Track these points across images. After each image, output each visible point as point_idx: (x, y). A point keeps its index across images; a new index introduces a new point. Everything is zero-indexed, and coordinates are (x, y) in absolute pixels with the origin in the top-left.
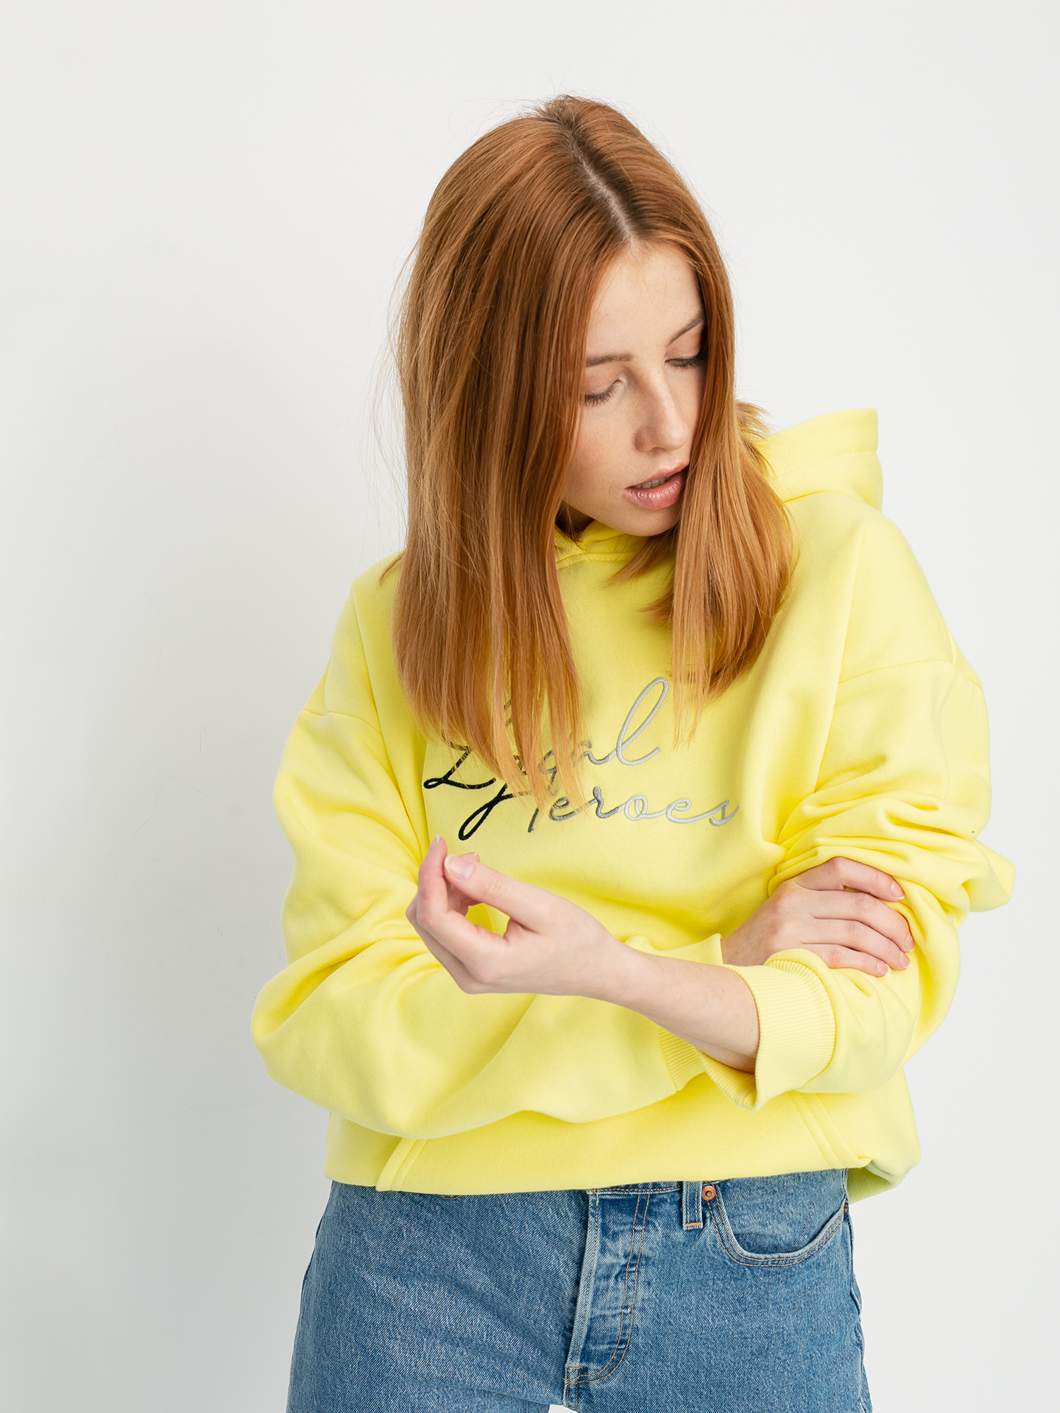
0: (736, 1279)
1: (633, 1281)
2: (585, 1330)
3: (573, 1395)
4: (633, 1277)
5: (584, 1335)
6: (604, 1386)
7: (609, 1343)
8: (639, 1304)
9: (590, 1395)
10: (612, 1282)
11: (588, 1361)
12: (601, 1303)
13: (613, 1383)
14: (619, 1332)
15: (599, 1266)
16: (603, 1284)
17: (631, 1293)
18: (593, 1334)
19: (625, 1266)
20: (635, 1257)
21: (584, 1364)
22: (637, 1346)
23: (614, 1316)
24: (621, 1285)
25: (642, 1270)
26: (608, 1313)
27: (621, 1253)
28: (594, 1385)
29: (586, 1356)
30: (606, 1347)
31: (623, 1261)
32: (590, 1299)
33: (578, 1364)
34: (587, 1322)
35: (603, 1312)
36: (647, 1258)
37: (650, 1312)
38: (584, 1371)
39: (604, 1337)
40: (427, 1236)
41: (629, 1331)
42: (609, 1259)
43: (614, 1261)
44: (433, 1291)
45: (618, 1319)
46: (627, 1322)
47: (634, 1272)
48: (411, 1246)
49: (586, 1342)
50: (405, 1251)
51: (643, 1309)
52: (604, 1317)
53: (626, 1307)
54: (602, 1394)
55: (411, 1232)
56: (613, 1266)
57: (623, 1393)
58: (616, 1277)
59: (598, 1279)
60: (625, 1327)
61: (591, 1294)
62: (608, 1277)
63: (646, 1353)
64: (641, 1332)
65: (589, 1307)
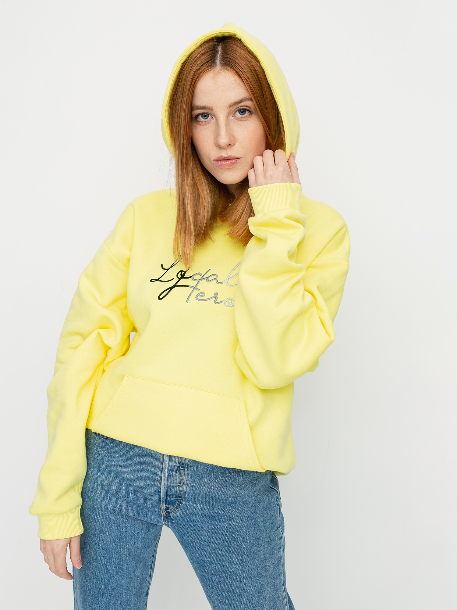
0: (222, 473)
1: (182, 473)
2: (165, 491)
3: (166, 519)
4: (183, 471)
5: (165, 494)
6: (175, 515)
7: (175, 497)
8: (185, 482)
9: (172, 519)
10: (174, 473)
11: (168, 504)
12: (170, 480)
13: (178, 514)
14: (178, 493)
15: (169, 466)
16: (171, 473)
17: (182, 478)
18: (168, 493)
19: (179, 467)
20: (183, 464)
21: (167, 506)
22: (186, 498)
23: (176, 486)
24: (178, 474)
25: (186, 469)
26: (174, 485)
27: (177, 462)
28: (172, 514)
29: (167, 502)
30: (174, 499)
31: (178, 465)
32: (166, 479)
33: (164, 506)
34: (166, 488)
35: (171, 484)
36: (188, 465)
37: (189, 485)
38: (167, 509)
39: (173, 495)
40: (108, 455)
41: (182, 493)
42: (172, 464)
43: (175, 464)
44: (111, 476)
45: (177, 488)
46: (181, 489)
47: (183, 470)
48: (102, 459)
49: (166, 496)
50: (100, 460)
51: (186, 484)
52: (172, 486)
53: (180, 483)
54: (176, 518)
55: (102, 453)
56: (174, 466)
57: (183, 518)
58: (176, 471)
59: (169, 471)
60: (180, 491)
61: (166, 477)
62: (173, 471)
63: (189, 501)
64: (187, 493)
65: (166, 482)
